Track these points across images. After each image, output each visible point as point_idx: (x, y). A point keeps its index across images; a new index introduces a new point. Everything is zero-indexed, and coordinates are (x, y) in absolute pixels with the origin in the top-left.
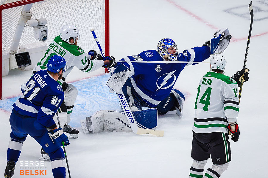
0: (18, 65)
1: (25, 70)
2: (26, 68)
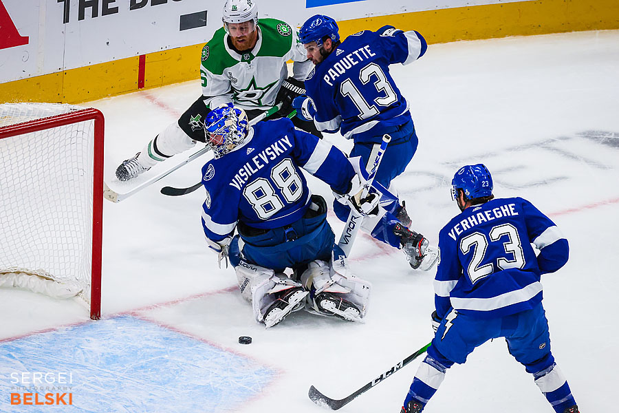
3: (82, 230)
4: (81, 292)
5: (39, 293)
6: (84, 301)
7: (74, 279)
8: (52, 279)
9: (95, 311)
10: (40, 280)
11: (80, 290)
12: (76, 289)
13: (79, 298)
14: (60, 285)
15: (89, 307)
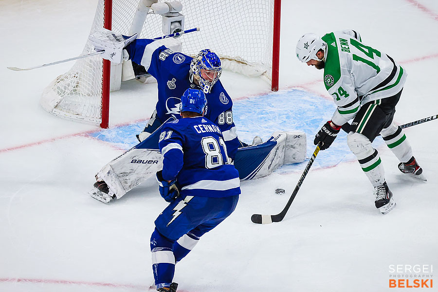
0: (136, 75)
1: (146, 82)
2: (147, 79)
3: (266, 30)
4: (265, 72)
5: (236, 72)
6: (267, 78)
7: (261, 64)
8: (246, 63)
9: (275, 85)
10: (238, 64)
11: (265, 71)
12: (262, 70)
13: (264, 76)
14: (251, 67)
15: (270, 82)
